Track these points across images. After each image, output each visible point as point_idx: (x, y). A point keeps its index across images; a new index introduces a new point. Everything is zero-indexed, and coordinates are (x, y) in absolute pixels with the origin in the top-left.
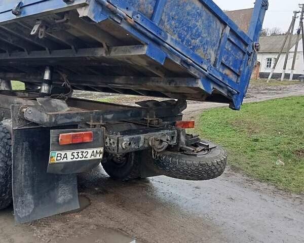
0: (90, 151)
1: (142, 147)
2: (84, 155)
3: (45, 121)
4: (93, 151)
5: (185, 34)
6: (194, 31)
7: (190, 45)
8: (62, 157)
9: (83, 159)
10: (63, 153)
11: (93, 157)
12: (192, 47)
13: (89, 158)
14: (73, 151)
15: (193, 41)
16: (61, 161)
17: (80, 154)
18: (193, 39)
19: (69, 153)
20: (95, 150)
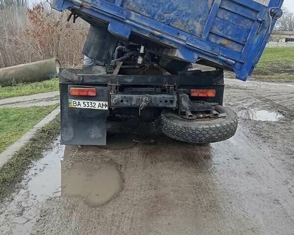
0: (97, 103)
1: (134, 105)
2: (93, 105)
3: (75, 79)
4: (100, 104)
5: (156, 10)
6: (167, 6)
7: (163, 19)
8: (77, 104)
9: (92, 108)
10: (77, 102)
11: (100, 108)
12: (165, 21)
13: (97, 108)
14: (84, 101)
15: (166, 15)
16: (77, 107)
17: (90, 104)
18: (165, 13)
19: (81, 102)
20: (101, 103)
